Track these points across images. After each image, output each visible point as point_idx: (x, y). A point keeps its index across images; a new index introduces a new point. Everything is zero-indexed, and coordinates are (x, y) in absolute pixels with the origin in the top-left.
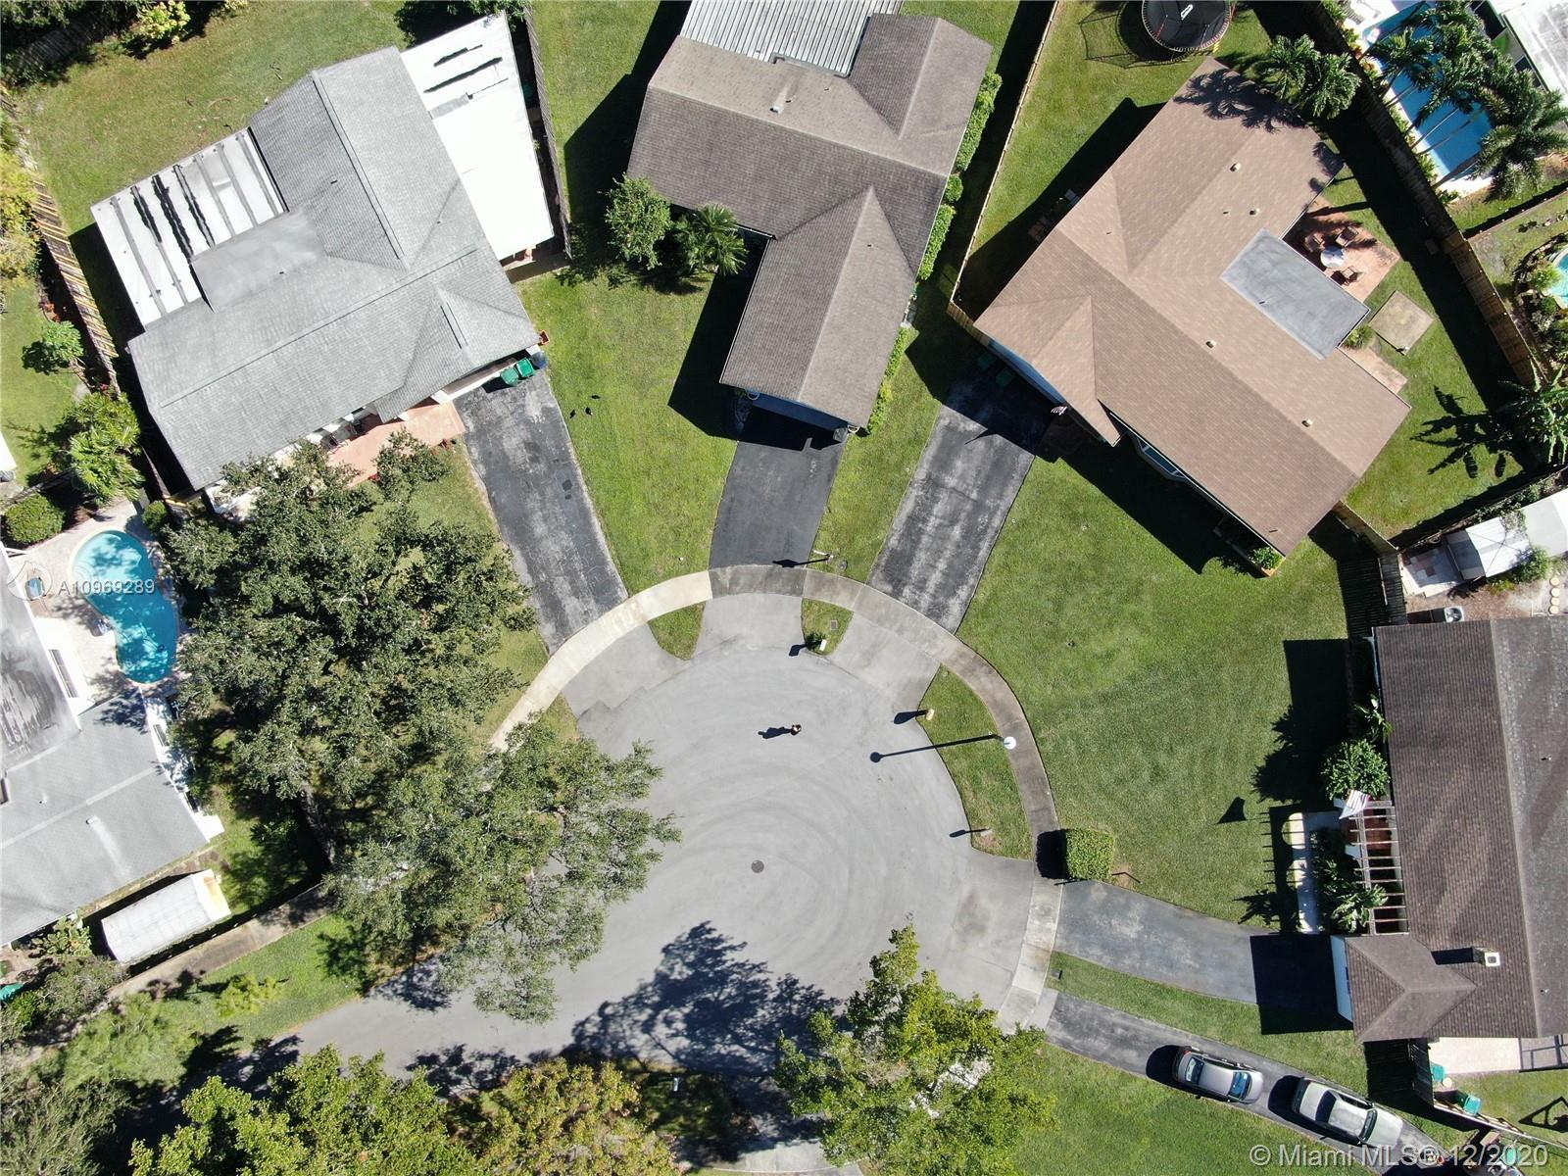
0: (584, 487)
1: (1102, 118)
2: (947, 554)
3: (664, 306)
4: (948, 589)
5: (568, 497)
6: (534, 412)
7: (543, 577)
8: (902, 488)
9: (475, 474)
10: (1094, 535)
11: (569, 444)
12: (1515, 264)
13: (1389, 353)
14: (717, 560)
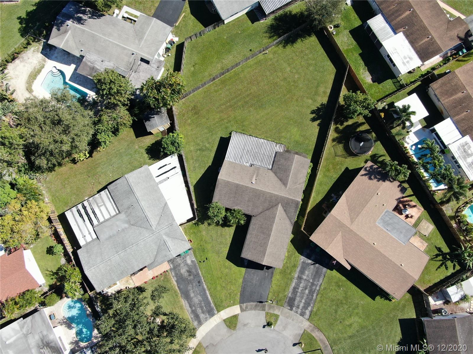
0: (204, 282)
1: (340, 173)
2: (305, 298)
3: (223, 231)
4: (305, 307)
5: (199, 285)
6: (189, 262)
7: (194, 308)
8: (291, 279)
9: (173, 280)
10: (345, 291)
11: (199, 270)
12: (455, 210)
13: (422, 236)
14: (242, 302)
